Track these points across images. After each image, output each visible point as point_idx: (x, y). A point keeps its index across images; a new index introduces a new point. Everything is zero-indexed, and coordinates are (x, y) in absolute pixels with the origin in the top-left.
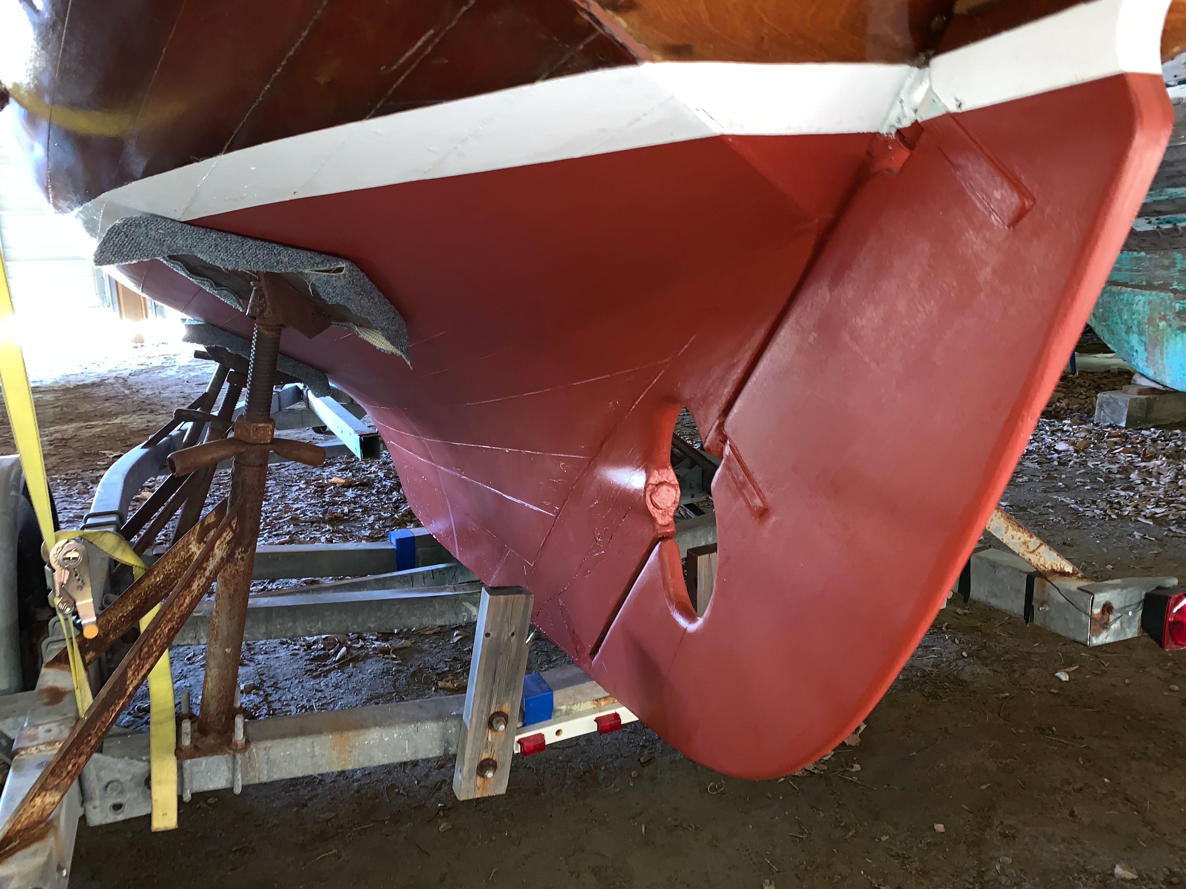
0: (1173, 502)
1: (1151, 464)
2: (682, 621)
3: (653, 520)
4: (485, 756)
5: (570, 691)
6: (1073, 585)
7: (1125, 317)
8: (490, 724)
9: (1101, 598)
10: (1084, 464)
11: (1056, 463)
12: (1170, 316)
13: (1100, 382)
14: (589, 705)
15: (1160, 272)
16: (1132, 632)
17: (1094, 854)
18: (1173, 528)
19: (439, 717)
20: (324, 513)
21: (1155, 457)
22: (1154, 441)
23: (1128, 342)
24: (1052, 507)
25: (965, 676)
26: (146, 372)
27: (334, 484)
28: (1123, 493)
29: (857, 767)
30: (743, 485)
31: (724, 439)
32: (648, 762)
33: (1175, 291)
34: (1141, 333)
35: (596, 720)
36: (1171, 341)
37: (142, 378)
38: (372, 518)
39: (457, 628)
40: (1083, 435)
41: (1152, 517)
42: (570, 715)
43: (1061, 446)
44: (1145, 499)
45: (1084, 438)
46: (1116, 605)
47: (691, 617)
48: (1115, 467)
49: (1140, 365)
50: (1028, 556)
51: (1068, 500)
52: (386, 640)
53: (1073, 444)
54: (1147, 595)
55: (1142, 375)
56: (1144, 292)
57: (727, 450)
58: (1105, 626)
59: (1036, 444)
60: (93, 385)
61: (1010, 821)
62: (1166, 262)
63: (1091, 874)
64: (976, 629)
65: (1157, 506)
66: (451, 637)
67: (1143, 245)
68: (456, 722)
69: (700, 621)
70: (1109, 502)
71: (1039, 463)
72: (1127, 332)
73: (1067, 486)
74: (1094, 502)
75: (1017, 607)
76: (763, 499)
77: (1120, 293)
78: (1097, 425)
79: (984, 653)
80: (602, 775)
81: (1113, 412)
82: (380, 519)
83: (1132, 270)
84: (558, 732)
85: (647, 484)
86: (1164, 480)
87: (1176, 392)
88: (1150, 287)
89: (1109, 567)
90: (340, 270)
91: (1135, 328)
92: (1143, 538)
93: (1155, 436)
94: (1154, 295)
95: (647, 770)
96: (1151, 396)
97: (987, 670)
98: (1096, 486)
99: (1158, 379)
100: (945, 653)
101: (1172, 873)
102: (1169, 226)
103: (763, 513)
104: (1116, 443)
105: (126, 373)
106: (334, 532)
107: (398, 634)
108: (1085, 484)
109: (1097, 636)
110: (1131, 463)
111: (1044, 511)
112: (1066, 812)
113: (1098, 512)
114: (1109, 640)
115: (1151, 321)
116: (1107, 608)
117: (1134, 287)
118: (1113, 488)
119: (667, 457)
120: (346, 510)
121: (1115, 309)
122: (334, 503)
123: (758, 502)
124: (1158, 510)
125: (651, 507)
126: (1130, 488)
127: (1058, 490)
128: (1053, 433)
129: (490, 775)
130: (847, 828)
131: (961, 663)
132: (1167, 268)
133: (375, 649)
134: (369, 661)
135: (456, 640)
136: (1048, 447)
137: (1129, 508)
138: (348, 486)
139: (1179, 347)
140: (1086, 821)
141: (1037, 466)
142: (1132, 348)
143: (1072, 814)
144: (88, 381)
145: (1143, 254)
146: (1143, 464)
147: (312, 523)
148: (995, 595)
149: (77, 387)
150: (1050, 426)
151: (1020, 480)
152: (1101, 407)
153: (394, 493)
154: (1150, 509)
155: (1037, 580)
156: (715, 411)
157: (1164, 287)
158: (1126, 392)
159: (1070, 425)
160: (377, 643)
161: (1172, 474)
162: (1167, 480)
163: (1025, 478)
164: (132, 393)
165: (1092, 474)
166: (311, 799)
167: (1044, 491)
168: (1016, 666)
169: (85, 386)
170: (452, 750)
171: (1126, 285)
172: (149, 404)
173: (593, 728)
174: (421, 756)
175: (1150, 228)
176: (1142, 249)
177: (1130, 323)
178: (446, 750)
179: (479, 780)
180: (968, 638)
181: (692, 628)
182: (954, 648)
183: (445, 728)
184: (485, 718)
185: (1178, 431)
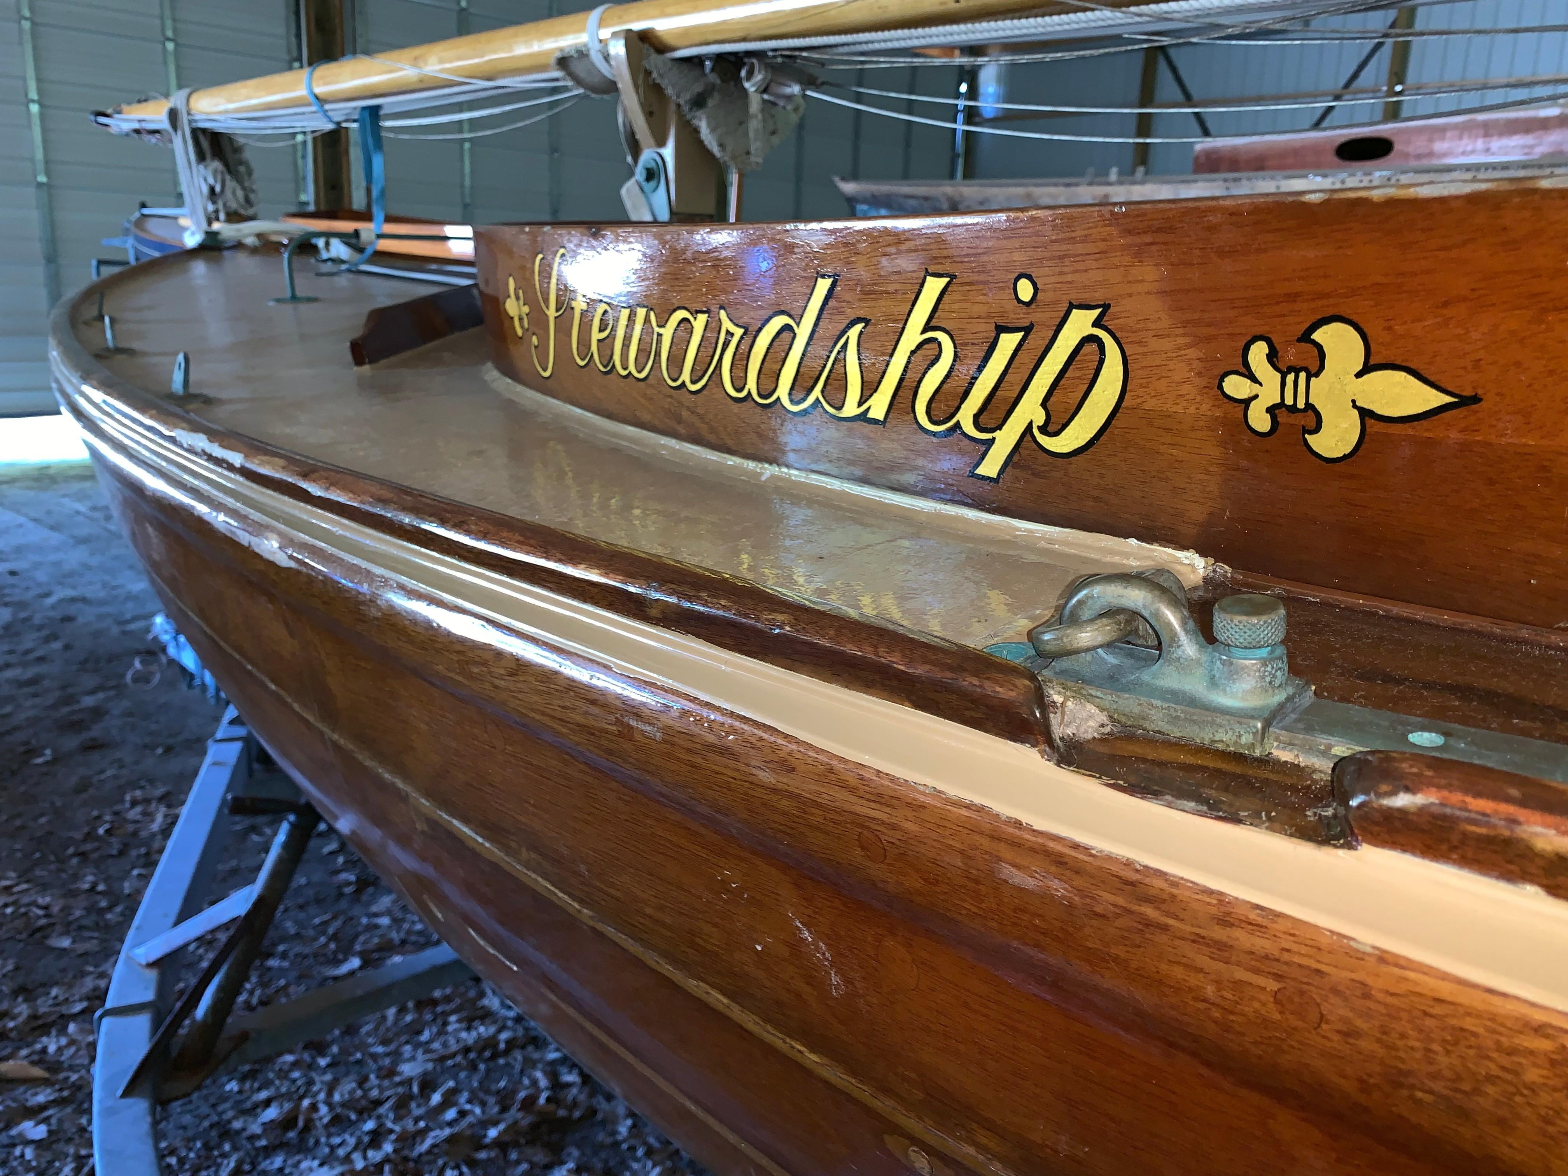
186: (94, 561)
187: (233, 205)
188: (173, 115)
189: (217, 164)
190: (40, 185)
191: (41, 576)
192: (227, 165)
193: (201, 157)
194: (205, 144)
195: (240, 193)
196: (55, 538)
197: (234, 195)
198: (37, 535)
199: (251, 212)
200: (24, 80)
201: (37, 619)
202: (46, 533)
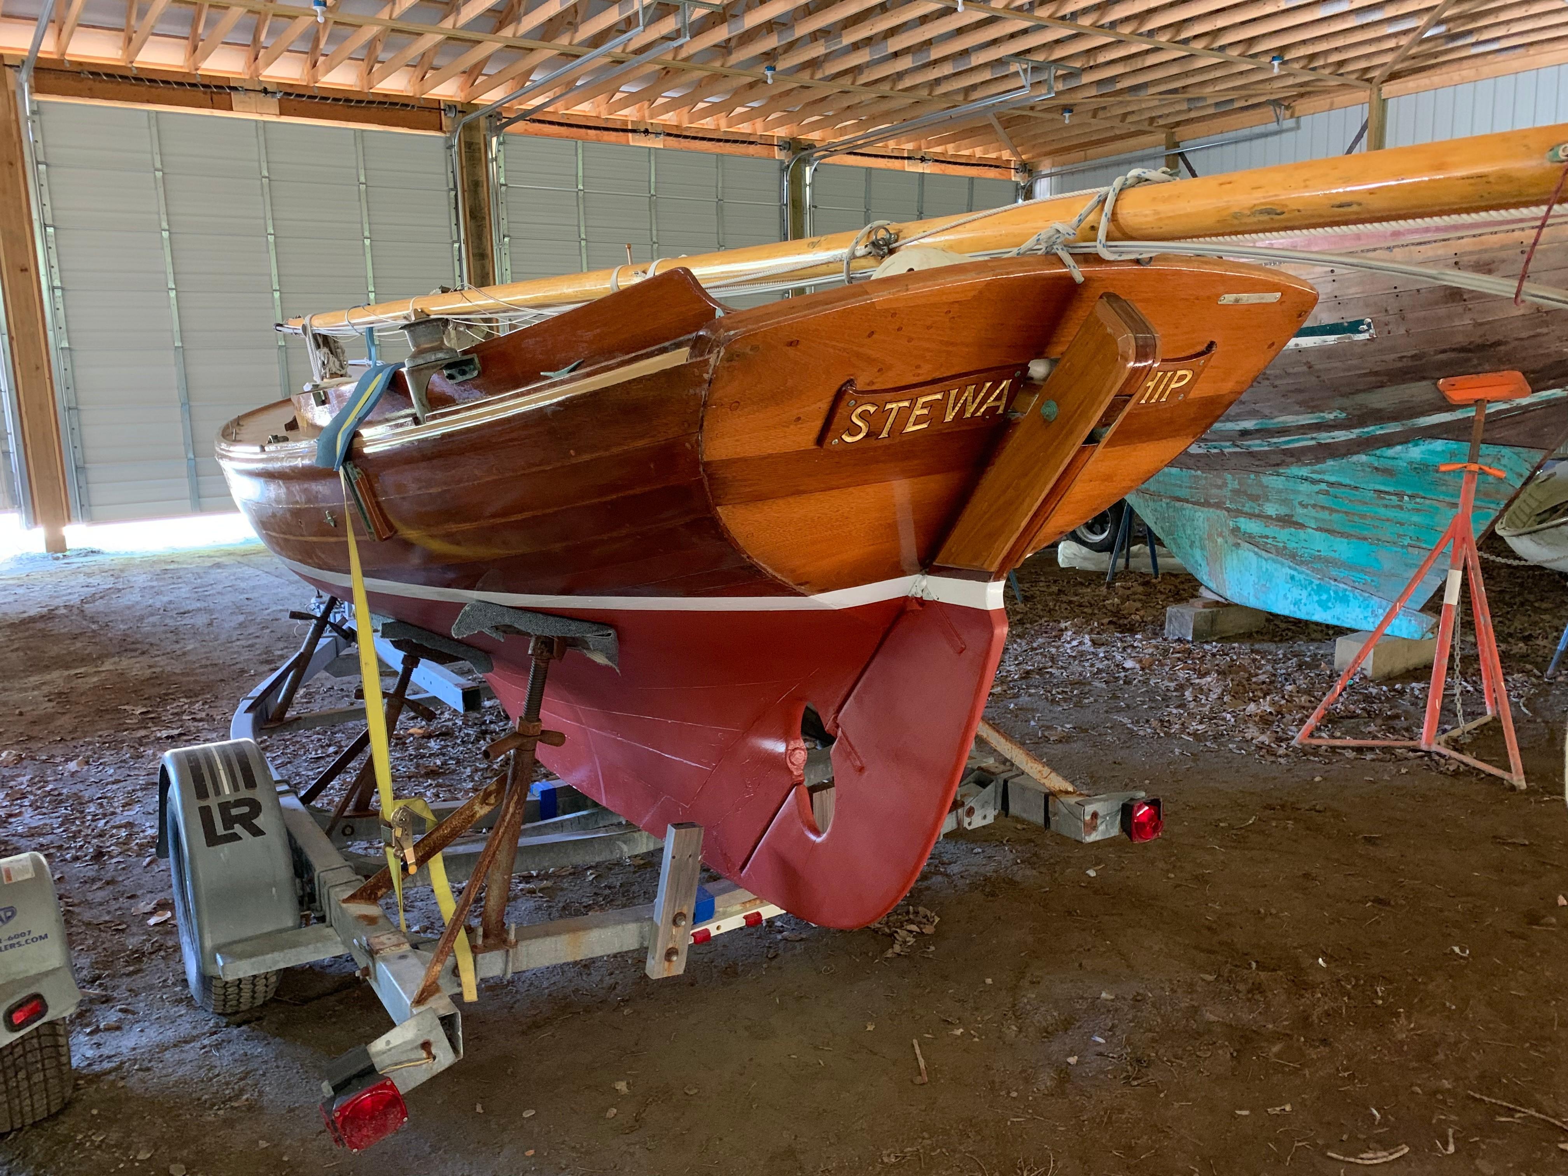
0: (1215, 718)
1: (1203, 681)
2: (813, 837)
3: (792, 772)
4: (670, 946)
5: (726, 896)
6: (1072, 800)
7: (1189, 532)
8: (675, 922)
9: (1090, 809)
10: (1146, 682)
11: (1121, 682)
12: (1226, 533)
13: (1181, 587)
14: (738, 907)
15: (1214, 491)
16: (1115, 831)
17: (1090, 987)
18: (1208, 744)
19: (637, 920)
20: (418, 766)
21: (1207, 673)
22: (1214, 655)
23: (1193, 557)
24: (1111, 728)
25: (1018, 878)
26: (101, 598)
27: (412, 735)
28: (1175, 711)
29: (932, 948)
30: (850, 753)
31: (838, 726)
32: (775, 957)
33: (1228, 510)
34: (1203, 548)
35: (745, 917)
36: (1229, 557)
37: (100, 605)
38: (469, 770)
39: (589, 868)
40: (1150, 651)
41: (1195, 734)
42: (726, 915)
43: (1129, 664)
44: (1192, 715)
45: (1152, 655)
46: (1101, 814)
47: (818, 833)
48: (1172, 685)
49: (1205, 578)
50: (1043, 781)
51: (1126, 720)
52: (527, 883)
53: (1140, 661)
54: (1123, 805)
55: (1207, 587)
56: (1203, 509)
57: (840, 733)
58: (1094, 828)
59: (1106, 662)
60: (42, 617)
61: (1037, 973)
62: (1220, 482)
63: (1086, 999)
64: (1031, 841)
65: (1201, 723)
66: (585, 876)
67: (1199, 464)
68: (649, 923)
69: (824, 836)
70: (1161, 721)
71: (1106, 682)
72: (1191, 546)
73: (1128, 706)
74: (1148, 721)
75: (1040, 819)
76: (861, 762)
77: (1182, 509)
78: (1165, 640)
79: (1035, 859)
80: (740, 969)
81: (1181, 626)
82: (477, 770)
83: (1191, 488)
84: (718, 928)
85: (787, 749)
86: (1213, 696)
87: (1237, 605)
88: (1206, 504)
89: (1147, 782)
90: (609, 635)
91: (1197, 543)
92: (1182, 754)
93: (1215, 650)
94: (1211, 512)
95: (773, 963)
96: (1215, 609)
97: (1035, 872)
98: (1153, 705)
99: (1221, 592)
100: (1004, 862)
101: (1138, 994)
102: (1216, 451)
103: (861, 769)
104: (1179, 659)
105: (75, 600)
106: (436, 786)
107: (537, 876)
108: (1143, 703)
109: (1090, 834)
110: (1188, 680)
111: (1103, 731)
112: (1077, 965)
113: (1149, 730)
114: (1098, 838)
115: (1210, 536)
116: (1095, 815)
117: (1194, 503)
118: (1168, 706)
119: (799, 731)
120: (439, 762)
121: (1180, 524)
122: (423, 756)
123: (858, 763)
124: (1199, 727)
125: (789, 765)
126: (1182, 706)
127: (1119, 710)
128: (1124, 649)
129: (675, 958)
130: (925, 987)
131: (1015, 868)
132: (1220, 487)
133: (522, 890)
134: (519, 901)
135: (591, 878)
136: (1118, 666)
137: (1177, 726)
138: (429, 736)
139: (1235, 562)
140: (1089, 969)
141: (1104, 686)
142: (1196, 562)
143: (1080, 965)
144: (33, 612)
145: (1199, 472)
146: (1197, 681)
147: (410, 778)
148: (1025, 811)
149: (23, 622)
150: (1122, 642)
151: (1086, 701)
152: (1170, 621)
153: (482, 742)
154: (1194, 726)
155: (1050, 798)
156: (832, 710)
157: (1218, 506)
158: (1192, 606)
159: (1141, 641)
160: (521, 886)
161: (1219, 691)
162: (1215, 696)
163: (1092, 699)
164: (101, 628)
165: (1151, 693)
166: (515, 1003)
167: (1107, 712)
168: (1057, 868)
169: (32, 620)
170: (646, 944)
171: (1187, 501)
172: (133, 643)
173: (743, 923)
174: (625, 949)
175: (1201, 451)
176: (1198, 468)
177: (1193, 538)
178: (642, 944)
179: (666, 964)
180: (1024, 848)
181: (819, 840)
182: (1012, 856)
183: (641, 927)
184: (671, 917)
185: (1236, 645)
186: (298, 592)
187: (334, 370)
188: (304, 328)
189: (326, 350)
190: (280, 347)
191: (265, 600)
192: (331, 350)
193: (318, 346)
194: (320, 340)
195: (337, 363)
196: (277, 581)
197: (334, 365)
198: (266, 580)
199: (343, 372)
200: (270, 275)
201: (258, 621)
202: (272, 579)
